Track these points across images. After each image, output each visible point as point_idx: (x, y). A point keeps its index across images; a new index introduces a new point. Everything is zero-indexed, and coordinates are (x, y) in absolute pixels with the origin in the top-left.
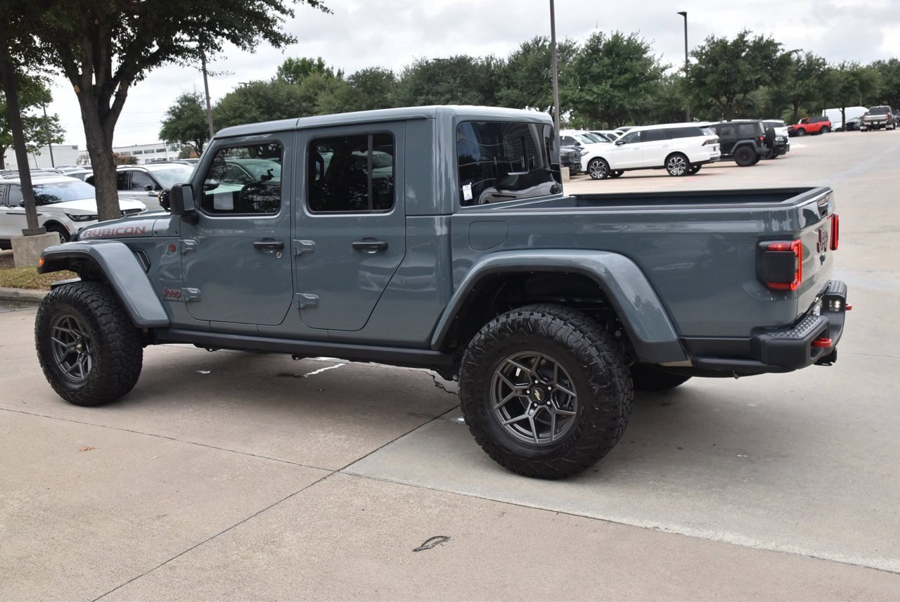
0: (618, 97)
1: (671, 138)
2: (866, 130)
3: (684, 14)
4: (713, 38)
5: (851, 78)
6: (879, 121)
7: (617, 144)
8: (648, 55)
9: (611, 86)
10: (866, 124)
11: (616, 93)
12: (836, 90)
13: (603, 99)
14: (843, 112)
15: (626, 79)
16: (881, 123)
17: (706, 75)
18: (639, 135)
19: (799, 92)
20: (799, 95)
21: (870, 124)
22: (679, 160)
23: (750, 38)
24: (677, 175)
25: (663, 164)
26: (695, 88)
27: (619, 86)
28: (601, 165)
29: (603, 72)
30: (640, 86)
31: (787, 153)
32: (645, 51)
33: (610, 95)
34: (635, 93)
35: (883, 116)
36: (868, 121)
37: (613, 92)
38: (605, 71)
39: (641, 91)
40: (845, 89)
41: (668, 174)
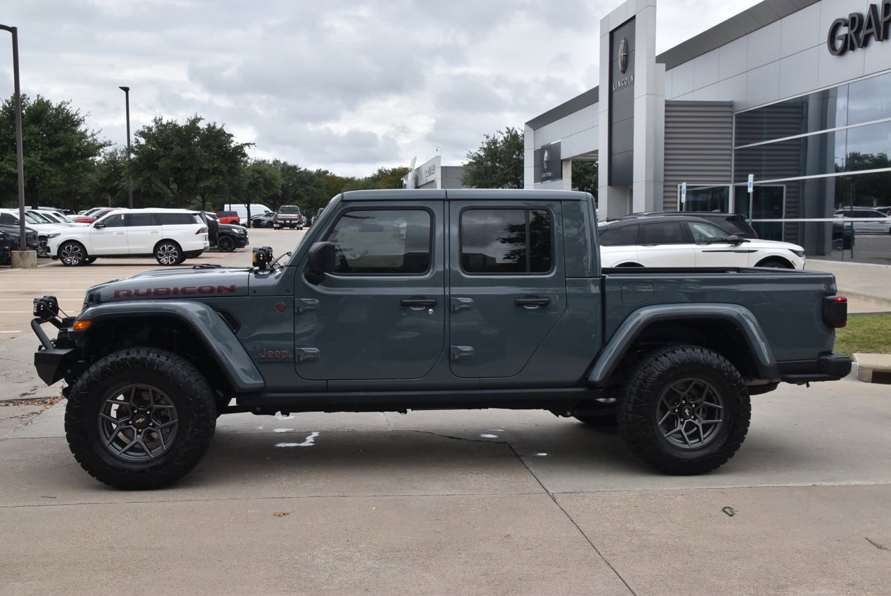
0: (50, 172)
1: (160, 224)
2: (279, 228)
3: (126, 90)
4: (161, 120)
5: (257, 175)
6: (291, 220)
7: (97, 227)
8: (82, 128)
9: (42, 159)
10: (279, 222)
11: (46, 167)
12: (245, 185)
13: (31, 172)
14: (248, 209)
15: (58, 152)
16: (293, 222)
17: (159, 158)
18: (123, 218)
19: (209, 184)
20: (209, 187)
21: (282, 222)
22: (170, 248)
23: (202, 125)
24: (168, 265)
25: (152, 252)
26: (146, 171)
27: (49, 159)
28: (76, 249)
29: (30, 140)
30: (78, 162)
31: (246, 247)
32: (78, 123)
33: (39, 168)
34: (70, 169)
35: (294, 216)
36: (281, 219)
37: (43, 165)
38: (33, 141)
39: (78, 167)
40: (251, 186)
41: (158, 263)
